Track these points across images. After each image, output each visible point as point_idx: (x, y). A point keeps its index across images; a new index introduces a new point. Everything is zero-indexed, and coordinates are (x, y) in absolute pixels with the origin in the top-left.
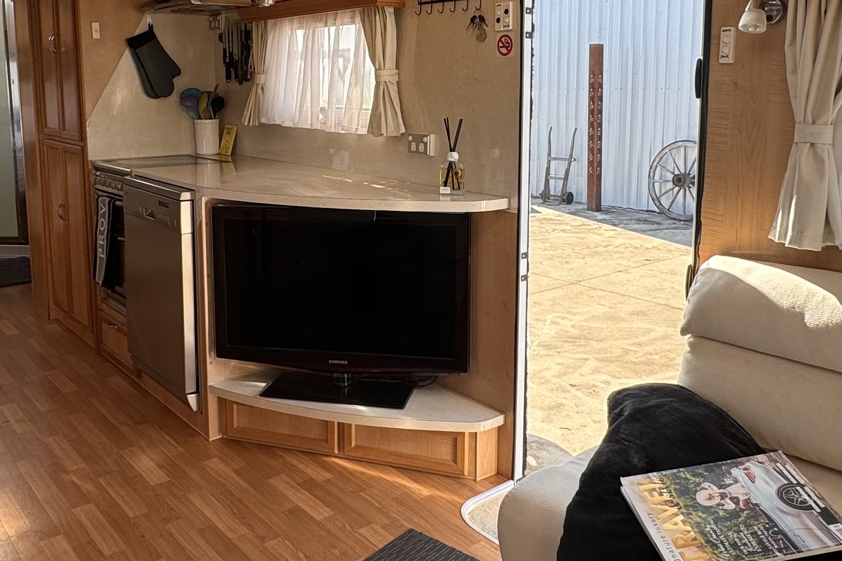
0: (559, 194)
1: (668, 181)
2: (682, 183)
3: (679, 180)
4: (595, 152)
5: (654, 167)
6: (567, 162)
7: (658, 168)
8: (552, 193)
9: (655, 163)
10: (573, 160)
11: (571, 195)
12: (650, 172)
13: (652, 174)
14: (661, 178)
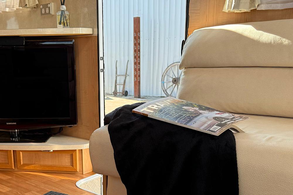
0: (122, 92)
1: (170, 82)
2: (176, 82)
3: (175, 81)
4: (137, 70)
5: (164, 76)
6: (124, 77)
7: (166, 76)
8: (118, 91)
9: (164, 74)
10: (127, 75)
11: (127, 92)
12: (162, 78)
13: (163, 79)
14: (167, 81)
